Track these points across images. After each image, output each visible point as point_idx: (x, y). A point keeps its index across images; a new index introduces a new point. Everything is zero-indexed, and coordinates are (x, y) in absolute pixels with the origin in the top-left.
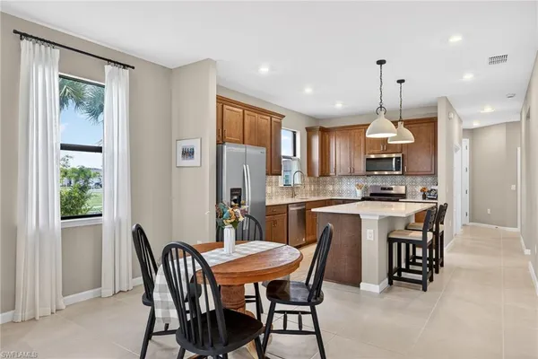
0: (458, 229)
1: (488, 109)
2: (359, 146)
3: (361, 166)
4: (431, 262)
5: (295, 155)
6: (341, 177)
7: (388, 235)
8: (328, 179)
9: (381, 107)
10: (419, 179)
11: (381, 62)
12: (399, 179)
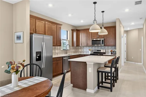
0: (123, 64)
1: (133, 24)
2: (90, 36)
3: (90, 43)
4: (114, 78)
5: (67, 39)
6: (84, 47)
7: (97, 70)
8: (79, 47)
9: (95, 20)
10: (110, 47)
11: (95, 3)
12: (103, 47)
